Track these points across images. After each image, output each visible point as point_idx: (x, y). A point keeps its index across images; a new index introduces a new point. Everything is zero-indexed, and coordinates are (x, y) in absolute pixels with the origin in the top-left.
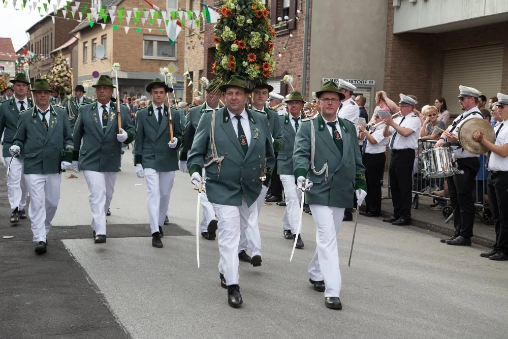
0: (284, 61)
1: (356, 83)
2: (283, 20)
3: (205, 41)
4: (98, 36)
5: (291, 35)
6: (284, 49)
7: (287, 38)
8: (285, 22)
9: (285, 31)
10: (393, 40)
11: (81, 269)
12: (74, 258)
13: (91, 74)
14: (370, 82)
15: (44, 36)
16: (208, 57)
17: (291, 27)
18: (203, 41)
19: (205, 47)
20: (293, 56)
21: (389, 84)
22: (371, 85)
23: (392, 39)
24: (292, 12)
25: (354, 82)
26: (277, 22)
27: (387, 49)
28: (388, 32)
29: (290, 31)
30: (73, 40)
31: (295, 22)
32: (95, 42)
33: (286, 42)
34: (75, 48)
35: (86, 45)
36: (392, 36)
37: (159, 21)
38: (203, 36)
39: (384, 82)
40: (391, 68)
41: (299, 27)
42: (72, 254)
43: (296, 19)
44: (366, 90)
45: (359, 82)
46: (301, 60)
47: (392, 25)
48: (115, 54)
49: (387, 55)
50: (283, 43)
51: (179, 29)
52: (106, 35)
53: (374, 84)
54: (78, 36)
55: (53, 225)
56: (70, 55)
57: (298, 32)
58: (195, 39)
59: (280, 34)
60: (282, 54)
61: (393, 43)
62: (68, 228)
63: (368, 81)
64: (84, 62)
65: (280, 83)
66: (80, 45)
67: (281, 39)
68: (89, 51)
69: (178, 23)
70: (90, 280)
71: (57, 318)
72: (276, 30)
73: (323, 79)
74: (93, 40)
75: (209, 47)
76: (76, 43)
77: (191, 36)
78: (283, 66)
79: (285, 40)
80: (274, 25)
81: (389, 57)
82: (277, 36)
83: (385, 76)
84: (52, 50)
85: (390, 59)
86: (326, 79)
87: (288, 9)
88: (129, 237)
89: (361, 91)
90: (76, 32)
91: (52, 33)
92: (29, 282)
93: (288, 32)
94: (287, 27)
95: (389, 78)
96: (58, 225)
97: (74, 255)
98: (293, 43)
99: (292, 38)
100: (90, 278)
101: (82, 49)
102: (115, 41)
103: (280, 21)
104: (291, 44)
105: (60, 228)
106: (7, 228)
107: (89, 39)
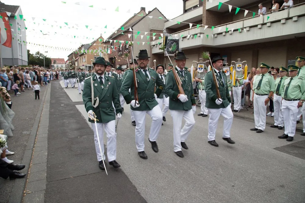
4: (84, 56)
11: (80, 113)
13: (82, 65)
24: (128, 49)
30: (78, 58)
31: (129, 51)
32: (83, 58)
34: (78, 60)
37: (97, 52)
38: (108, 55)
48: (87, 61)
51: (102, 54)
54: (79, 57)
58: (106, 56)
66: (80, 59)
69: (102, 53)
71: (74, 126)
75: (109, 58)
76: (79, 58)
77: (105, 55)
80: (124, 52)
87: (127, 48)
97: (79, 109)
102: (87, 57)
106: (62, 103)
107: (81, 57)
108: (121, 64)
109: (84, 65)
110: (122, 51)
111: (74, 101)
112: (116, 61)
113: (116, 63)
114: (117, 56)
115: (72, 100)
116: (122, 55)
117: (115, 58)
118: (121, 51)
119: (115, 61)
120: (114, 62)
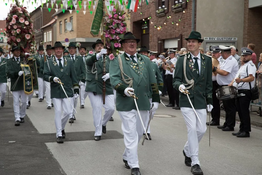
0: (180, 27)
1: (226, 40)
2: (179, 2)
3: (131, 17)
4: (68, 17)
5: (184, 12)
6: (180, 20)
7: (182, 13)
8: (180, 4)
9: (180, 10)
10: (249, 12)
11: (57, 163)
12: (52, 155)
13: (64, 40)
14: (234, 39)
15: (37, 19)
16: (133, 27)
17: (184, 7)
18: (130, 18)
19: (131, 21)
20: (186, 24)
21: (246, 40)
22: (235, 41)
23: (247, 12)
25: (224, 39)
26: (175, 4)
27: (245, 18)
28: (245, 7)
29: (183, 9)
30: (54, 20)
31: (187, 4)
32: (66, 21)
33: (181, 16)
34: (55, 25)
35: (61, 23)
36: (248, 10)
38: (129, 15)
39: (243, 39)
40: (248, 29)
41: (189, 6)
42: (51, 153)
43: (187, 2)
44: (232, 44)
45: (227, 39)
46: (191, 26)
47: (248, 3)
48: (78, 28)
49: (245, 21)
50: (179, 17)
52: (72, 17)
53: (237, 40)
54: (56, 18)
55: (40, 133)
56: (52, 29)
57: (189, 9)
59: (177, 11)
60: (179, 23)
61: (248, 14)
62: (49, 135)
63: (233, 38)
64: (60, 33)
65: (177, 41)
66: (58, 23)
67: (177, 14)
68: (63, 26)
70: (63, 170)
72: (175, 9)
73: (205, 38)
74: (65, 20)
75: (133, 21)
76: (55, 22)
78: (179, 31)
79: (180, 15)
80: (173, 6)
81: (246, 23)
82: (175, 13)
83: (244, 35)
84: (41, 27)
85: (247, 24)
86: (207, 38)
88: (87, 140)
89: (228, 44)
90: (55, 16)
91: (41, 17)
92: (23, 172)
93: (182, 10)
94: (181, 7)
95: (246, 36)
96: (44, 133)
98: (185, 16)
99: (184, 13)
100: (62, 169)
101: (59, 25)
102: (78, 20)
103: (177, 3)
104: (184, 17)
105: (44, 135)
106: (11, 136)
107: (63, 19)
108: (164, 38)
109: (69, 38)
110: (166, 3)
111: (41, 131)
112: (150, 30)
113: (150, 35)
114: (154, 17)
115: (36, 130)
116: (165, 13)
117: (148, 22)
118: (163, 3)
119: (147, 30)
120: (144, 33)
